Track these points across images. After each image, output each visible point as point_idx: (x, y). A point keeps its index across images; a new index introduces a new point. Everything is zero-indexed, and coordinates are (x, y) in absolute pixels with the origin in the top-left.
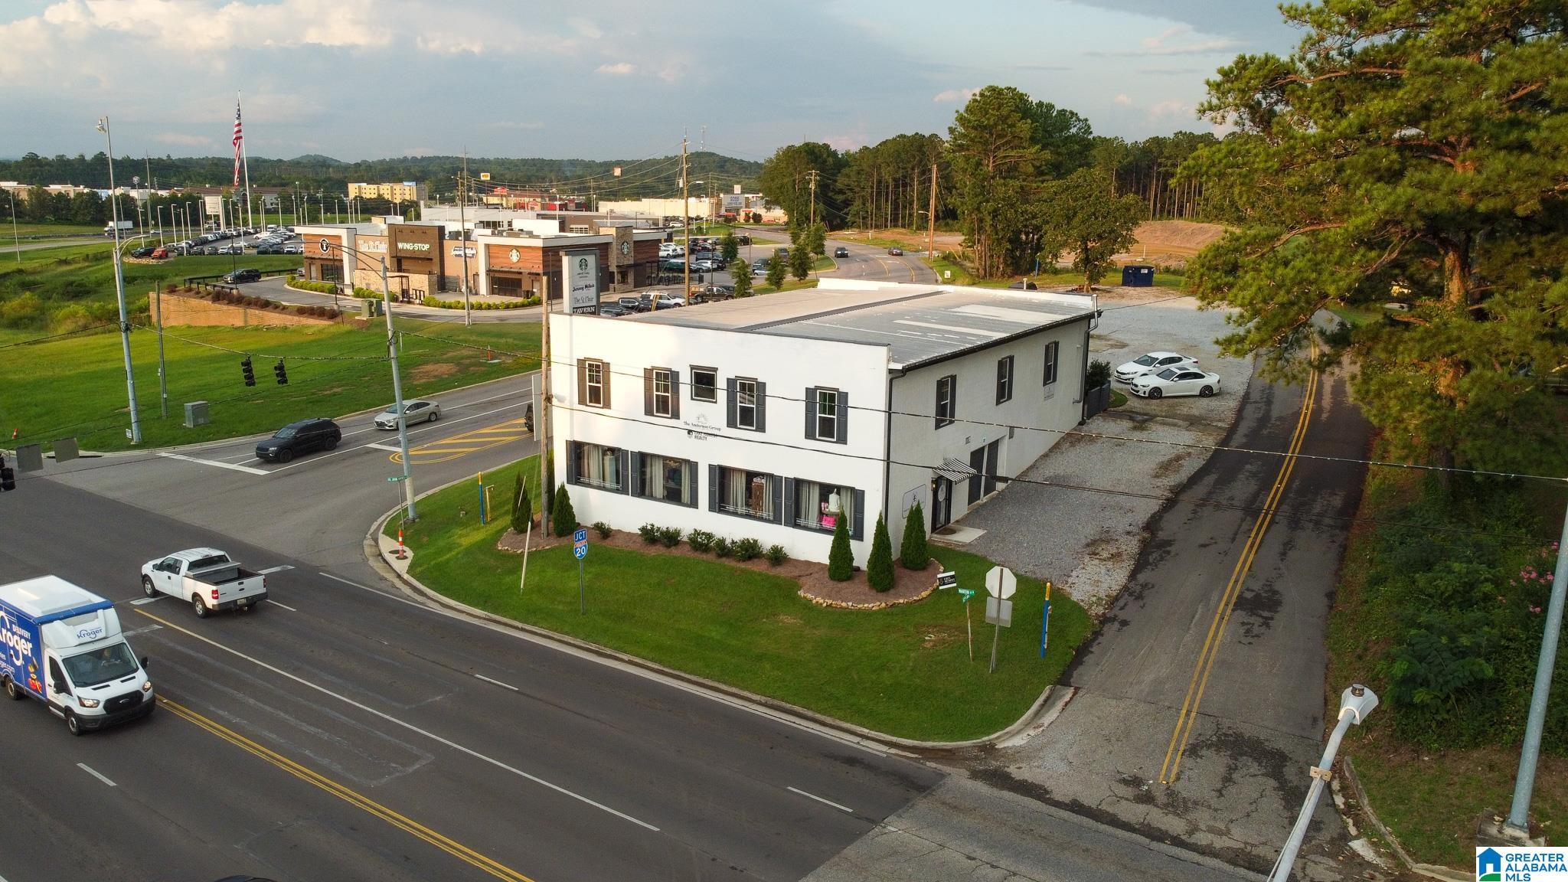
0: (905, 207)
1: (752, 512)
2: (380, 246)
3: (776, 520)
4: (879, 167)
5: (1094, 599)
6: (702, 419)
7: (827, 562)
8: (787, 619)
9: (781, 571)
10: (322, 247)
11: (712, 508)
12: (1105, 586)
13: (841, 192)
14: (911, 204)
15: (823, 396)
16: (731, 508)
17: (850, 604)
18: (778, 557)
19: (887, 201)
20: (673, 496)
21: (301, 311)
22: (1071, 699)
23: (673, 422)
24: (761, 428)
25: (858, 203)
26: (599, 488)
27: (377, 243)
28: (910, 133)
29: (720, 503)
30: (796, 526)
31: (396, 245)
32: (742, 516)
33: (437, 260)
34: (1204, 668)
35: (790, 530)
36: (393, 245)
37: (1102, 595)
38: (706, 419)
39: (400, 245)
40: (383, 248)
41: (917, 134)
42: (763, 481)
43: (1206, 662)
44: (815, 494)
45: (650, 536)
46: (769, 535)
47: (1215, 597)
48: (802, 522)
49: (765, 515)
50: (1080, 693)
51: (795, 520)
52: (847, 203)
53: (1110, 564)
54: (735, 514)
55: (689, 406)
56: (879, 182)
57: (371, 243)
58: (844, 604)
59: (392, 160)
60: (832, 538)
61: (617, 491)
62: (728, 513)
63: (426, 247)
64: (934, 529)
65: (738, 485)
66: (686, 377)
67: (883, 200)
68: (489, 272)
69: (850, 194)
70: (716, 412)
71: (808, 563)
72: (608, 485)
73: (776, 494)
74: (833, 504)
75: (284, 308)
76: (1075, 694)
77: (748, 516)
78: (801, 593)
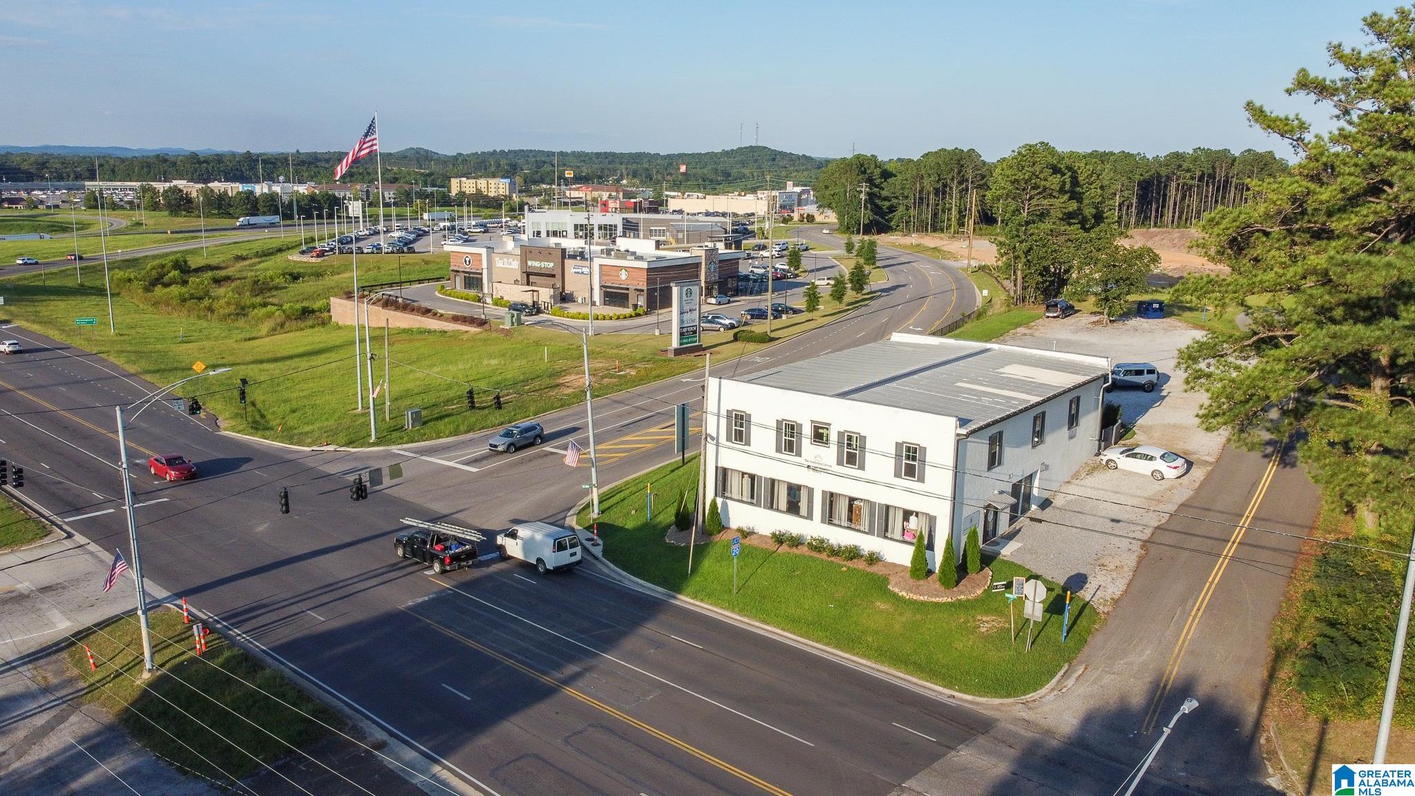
0: (943, 211)
1: (853, 526)
2: (513, 263)
3: (871, 532)
4: (922, 177)
5: (1102, 601)
6: (818, 458)
7: (910, 565)
8: (881, 605)
9: (874, 569)
10: (466, 261)
11: (823, 521)
12: (1110, 591)
13: (886, 199)
14: (950, 210)
15: (908, 449)
16: (836, 522)
17: (926, 597)
18: (873, 559)
19: (928, 208)
20: (793, 508)
21: (455, 319)
22: (1083, 672)
23: (797, 459)
24: (862, 467)
25: (901, 209)
26: (738, 501)
27: (511, 260)
28: (950, 147)
29: (829, 517)
30: (886, 537)
31: (526, 263)
32: (844, 527)
33: (559, 276)
34: (1178, 656)
35: (881, 540)
36: (524, 262)
37: (1108, 598)
38: (821, 459)
39: (530, 263)
40: (515, 264)
41: (956, 148)
42: (862, 504)
43: (1180, 650)
44: (900, 515)
45: (779, 539)
46: (868, 543)
47: (1190, 603)
48: (889, 535)
49: (862, 529)
50: (1089, 669)
51: (884, 533)
52: (892, 209)
53: (1114, 575)
54: (840, 526)
55: (810, 450)
56: (921, 192)
57: (505, 260)
58: (922, 598)
59: (483, 153)
60: (912, 549)
61: (751, 504)
62: (835, 525)
63: (551, 265)
64: (984, 541)
65: (843, 508)
66: (807, 431)
67: (924, 206)
68: (602, 287)
69: (894, 201)
70: (828, 455)
71: (894, 565)
72: (745, 499)
73: (872, 515)
74: (913, 523)
75: (442, 315)
76: (1086, 668)
77: (848, 528)
78: (890, 587)
